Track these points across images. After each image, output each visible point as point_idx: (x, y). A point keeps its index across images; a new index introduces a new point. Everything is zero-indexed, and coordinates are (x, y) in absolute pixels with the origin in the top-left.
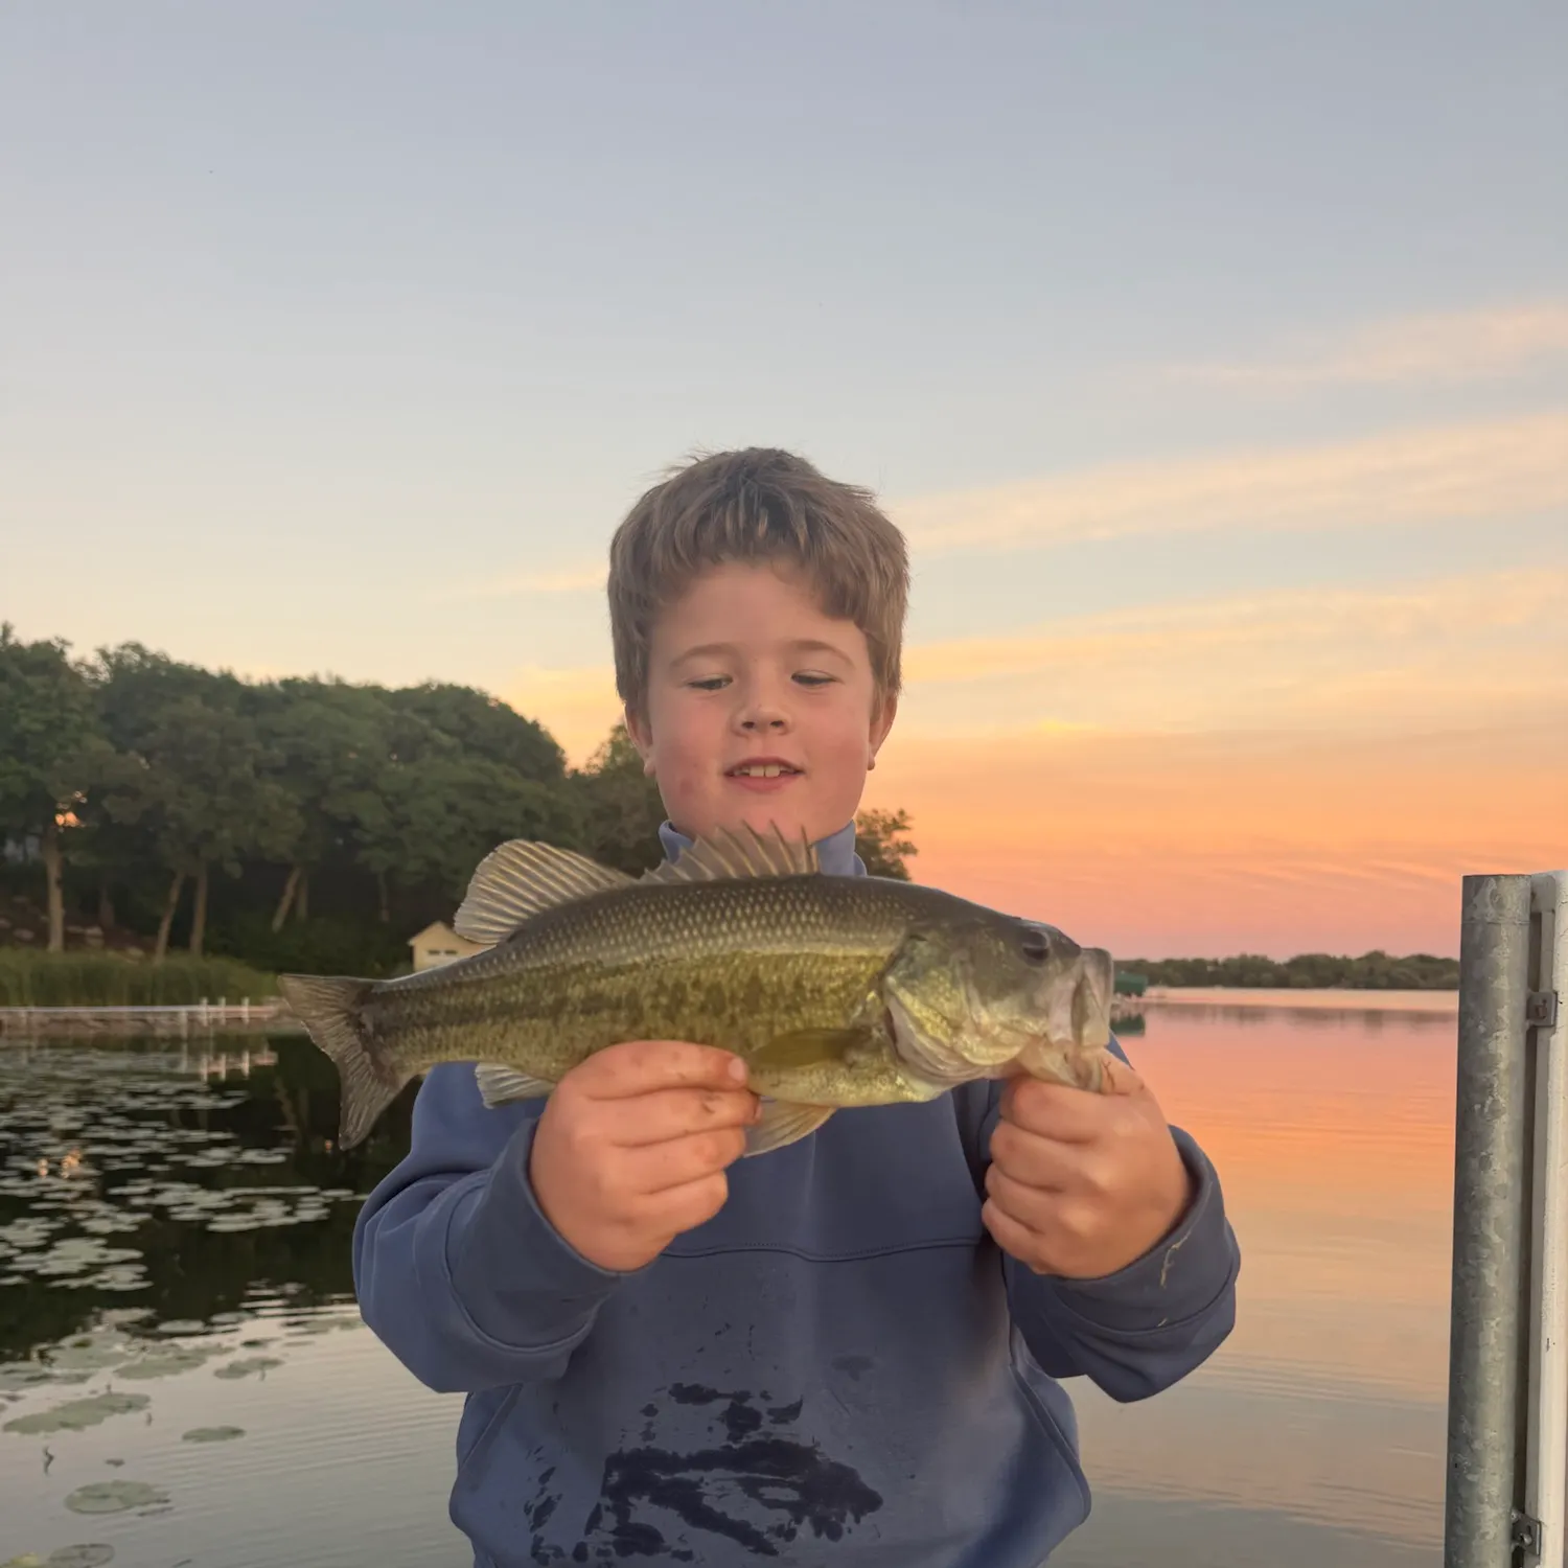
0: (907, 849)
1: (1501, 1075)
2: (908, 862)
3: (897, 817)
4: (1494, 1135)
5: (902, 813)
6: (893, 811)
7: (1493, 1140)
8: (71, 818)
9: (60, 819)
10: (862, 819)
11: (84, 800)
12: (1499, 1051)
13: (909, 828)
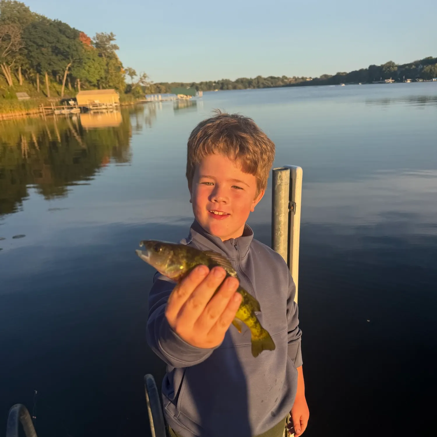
0: (116, 47)
1: (282, 226)
3: (110, 35)
4: (280, 241)
5: (111, 34)
6: (108, 33)
7: (280, 242)
12: (282, 220)
13: (115, 40)
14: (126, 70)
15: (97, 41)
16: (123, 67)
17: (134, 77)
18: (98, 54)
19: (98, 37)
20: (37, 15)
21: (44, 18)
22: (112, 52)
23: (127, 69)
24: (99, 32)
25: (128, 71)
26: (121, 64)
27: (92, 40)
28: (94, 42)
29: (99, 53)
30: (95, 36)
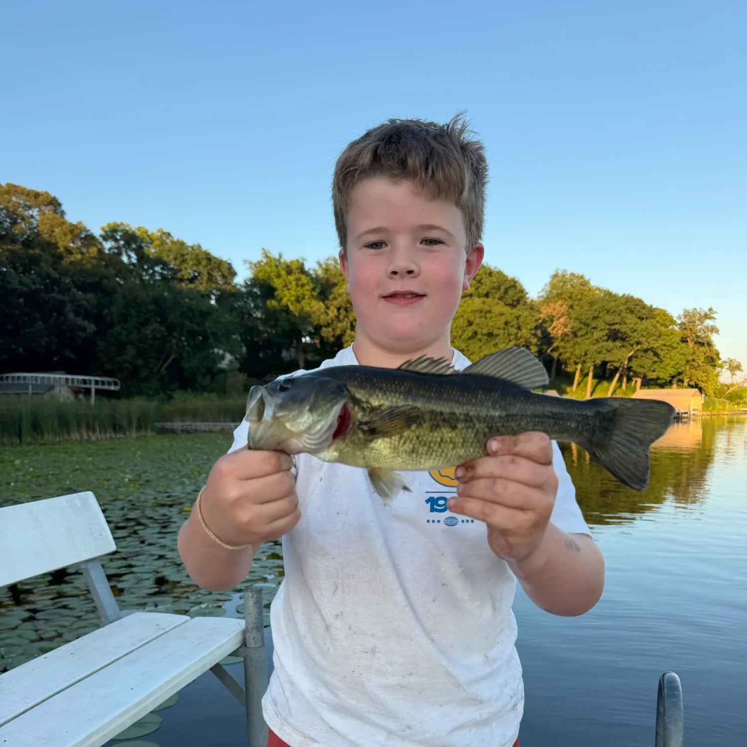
0: (714, 330)
2: (714, 338)
3: (708, 313)
5: (711, 310)
6: (706, 309)
8: (308, 339)
9: (303, 340)
10: (686, 314)
11: (313, 331)
13: (715, 319)
14: (725, 362)
15: (683, 320)
16: (720, 359)
17: (737, 372)
18: (680, 339)
19: (687, 314)
20: (599, 290)
21: (609, 294)
22: (707, 337)
23: (728, 360)
24: (690, 308)
25: (728, 364)
26: (718, 354)
27: (675, 319)
28: (679, 322)
29: (682, 338)
30: (682, 312)
